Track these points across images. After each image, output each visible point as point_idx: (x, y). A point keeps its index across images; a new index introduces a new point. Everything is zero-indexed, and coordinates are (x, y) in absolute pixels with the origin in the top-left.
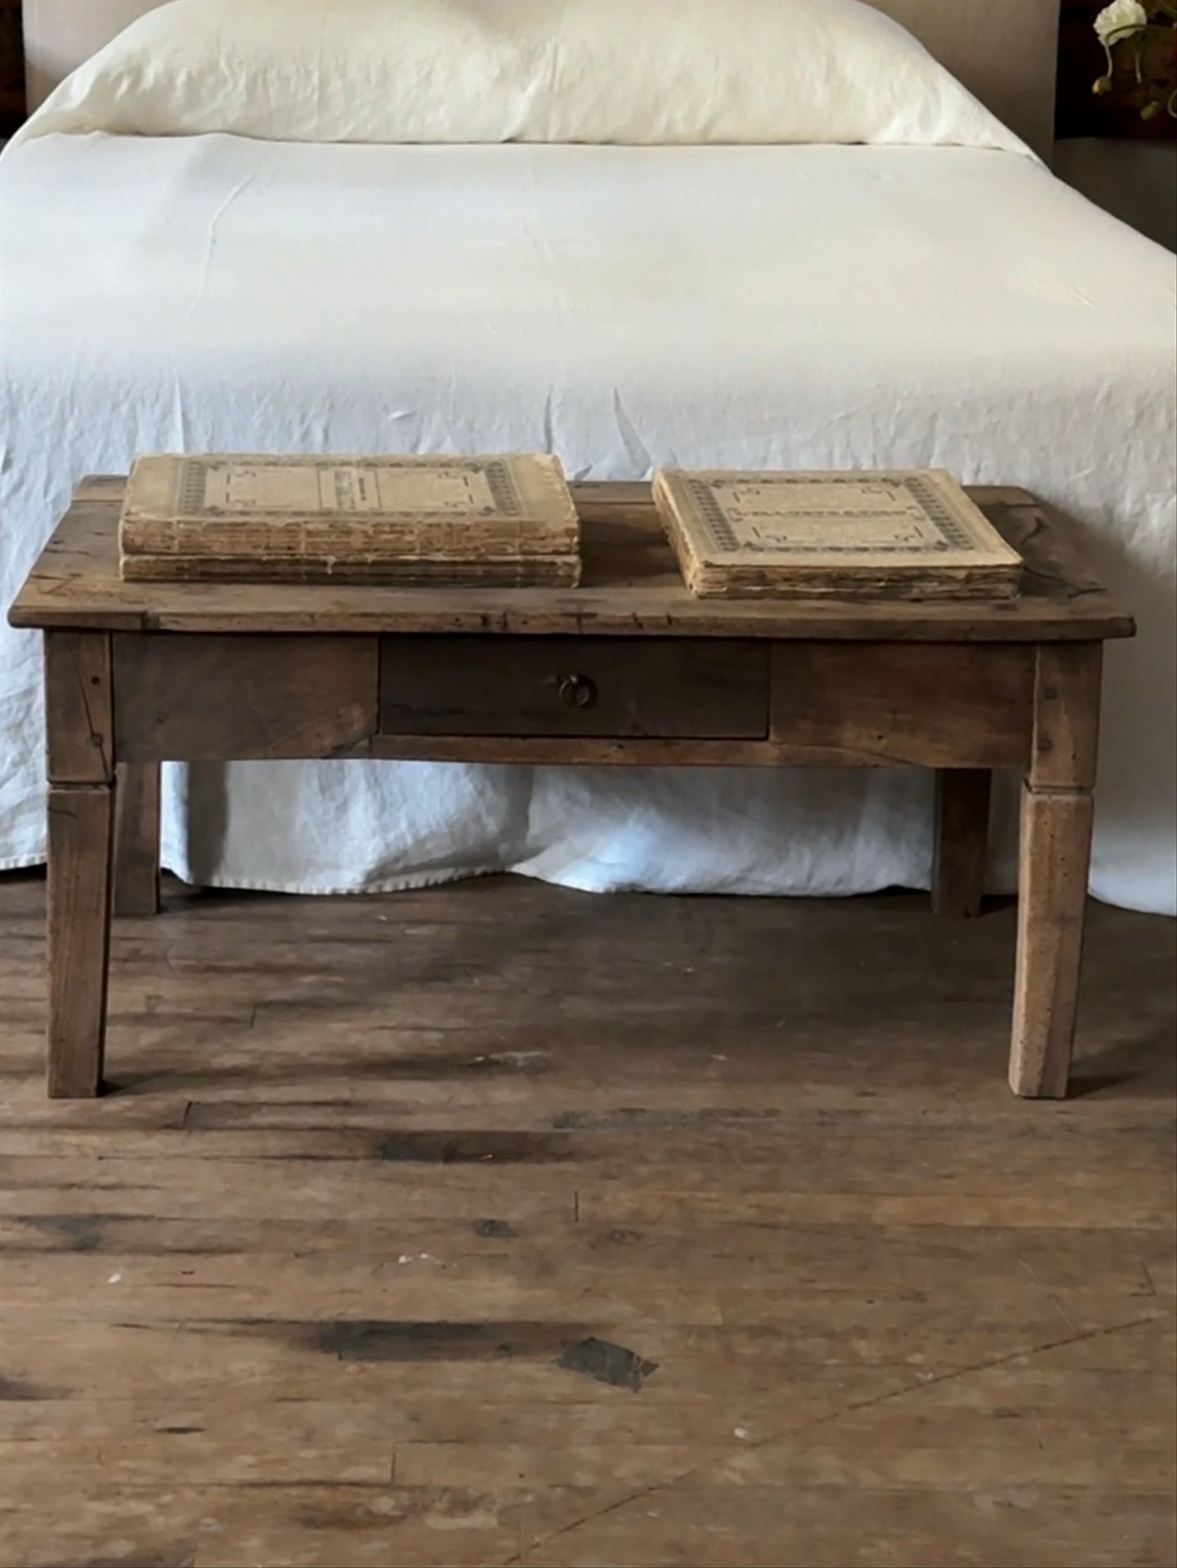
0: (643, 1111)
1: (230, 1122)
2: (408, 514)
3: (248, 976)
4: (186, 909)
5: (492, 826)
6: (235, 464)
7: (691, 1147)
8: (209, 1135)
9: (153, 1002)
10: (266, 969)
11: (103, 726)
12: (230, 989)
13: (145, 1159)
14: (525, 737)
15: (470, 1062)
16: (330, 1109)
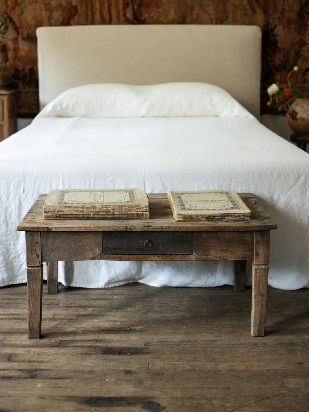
0: (165, 341)
1: (69, 345)
2: (109, 203)
3: (77, 308)
4: (65, 292)
5: (133, 272)
6: (72, 191)
7: (176, 350)
8: (65, 348)
9: (54, 315)
10: (81, 307)
11: (39, 253)
12: (72, 311)
13: (49, 355)
14: (136, 255)
15: (126, 329)
16: (93, 342)
